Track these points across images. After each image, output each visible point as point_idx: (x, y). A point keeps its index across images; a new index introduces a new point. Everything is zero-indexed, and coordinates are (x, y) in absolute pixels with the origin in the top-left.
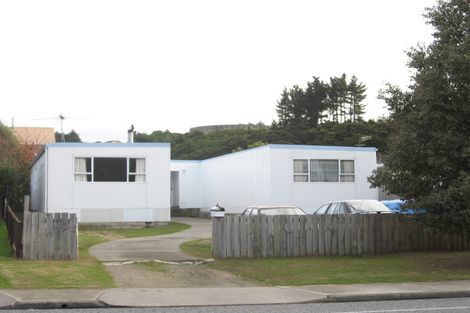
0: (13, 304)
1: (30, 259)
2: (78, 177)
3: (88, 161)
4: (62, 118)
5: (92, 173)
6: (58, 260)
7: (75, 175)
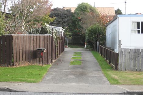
0: (126, 92)
1: (122, 71)
2: (133, 31)
3: (138, 23)
4: (126, 2)
5: (140, 29)
6: (135, 71)
7: (132, 30)
